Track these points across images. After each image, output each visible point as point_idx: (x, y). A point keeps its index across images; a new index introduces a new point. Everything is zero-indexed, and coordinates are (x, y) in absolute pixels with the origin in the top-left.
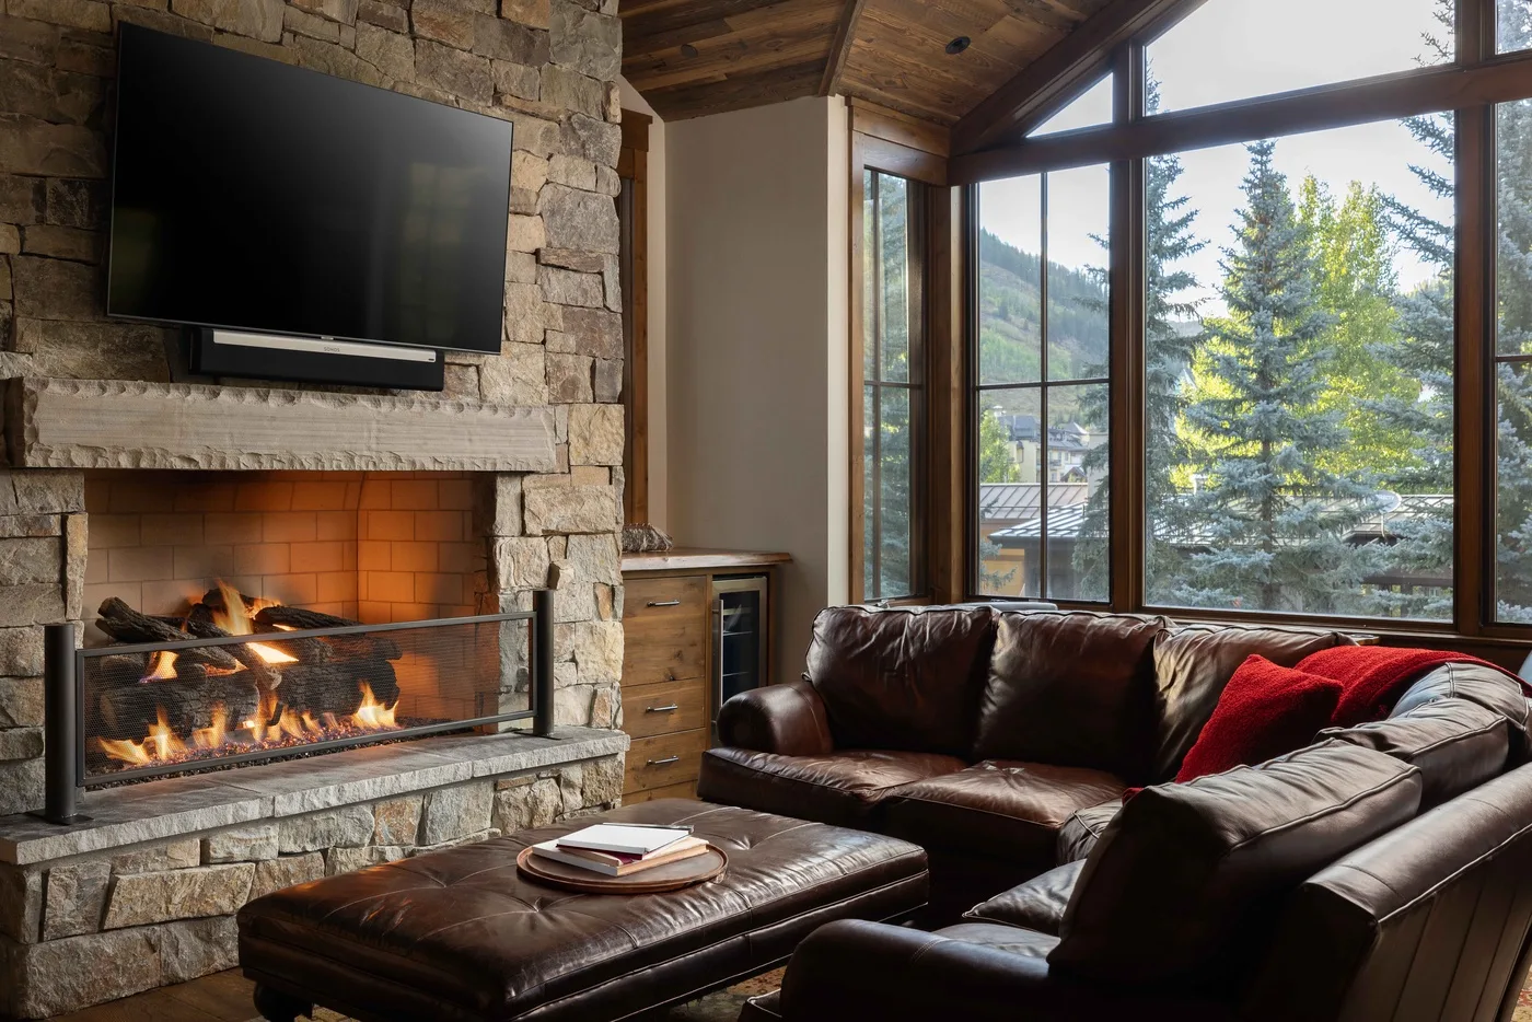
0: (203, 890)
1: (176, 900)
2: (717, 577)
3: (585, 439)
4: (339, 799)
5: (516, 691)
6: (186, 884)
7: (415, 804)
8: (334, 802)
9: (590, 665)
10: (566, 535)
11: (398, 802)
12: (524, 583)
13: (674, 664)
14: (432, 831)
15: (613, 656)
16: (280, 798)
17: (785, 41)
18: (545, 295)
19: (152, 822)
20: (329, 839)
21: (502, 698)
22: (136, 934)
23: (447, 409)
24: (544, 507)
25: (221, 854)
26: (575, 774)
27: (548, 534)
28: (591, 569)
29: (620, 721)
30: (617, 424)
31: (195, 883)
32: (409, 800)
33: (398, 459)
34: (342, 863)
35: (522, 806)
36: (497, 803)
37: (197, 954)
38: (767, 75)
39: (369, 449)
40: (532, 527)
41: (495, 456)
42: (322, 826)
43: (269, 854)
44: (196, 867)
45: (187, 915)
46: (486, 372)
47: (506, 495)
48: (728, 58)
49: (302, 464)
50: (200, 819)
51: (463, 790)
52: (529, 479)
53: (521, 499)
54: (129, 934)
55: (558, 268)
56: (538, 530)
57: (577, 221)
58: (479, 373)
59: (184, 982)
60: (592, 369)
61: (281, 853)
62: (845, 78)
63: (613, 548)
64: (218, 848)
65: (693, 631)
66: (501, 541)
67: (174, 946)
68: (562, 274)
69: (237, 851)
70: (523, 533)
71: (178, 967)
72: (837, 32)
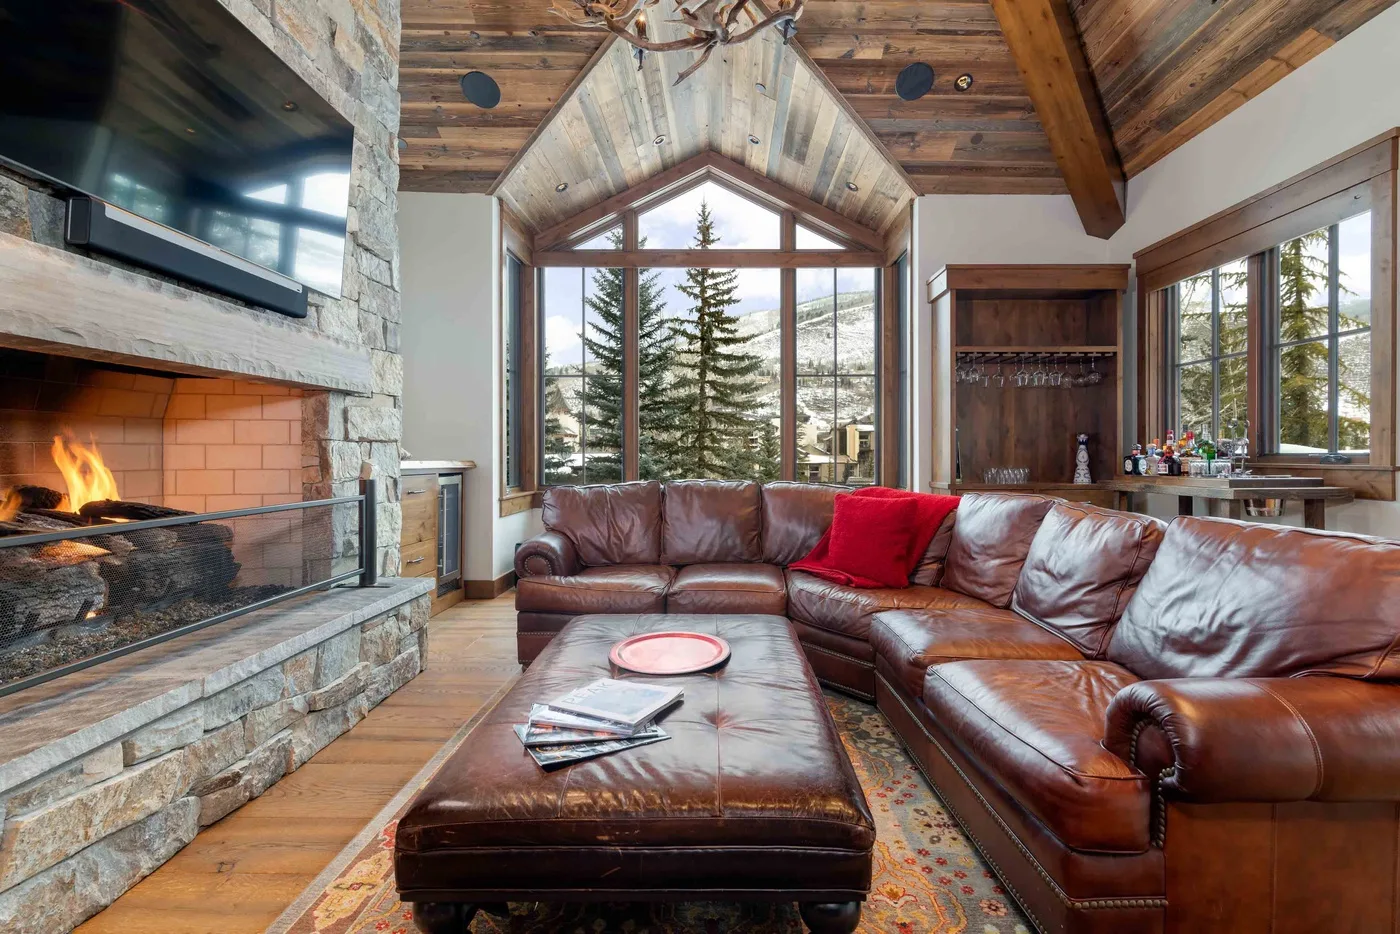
0: (128, 797)
1: (97, 820)
2: (441, 475)
3: (381, 376)
4: (259, 665)
5: (343, 556)
6: (110, 797)
7: (312, 655)
8: (256, 669)
9: (384, 534)
10: (370, 442)
11: (301, 657)
12: (348, 475)
13: (421, 531)
14: (325, 675)
15: (396, 526)
16: (210, 677)
17: (476, 153)
18: (359, 267)
19: (68, 741)
20: (248, 704)
21: (333, 562)
22: (45, 880)
23: (306, 333)
24: (359, 420)
25: (147, 751)
26: (407, 610)
27: (361, 440)
28: (385, 466)
29: (400, 571)
30: (399, 368)
31: (121, 793)
32: (307, 653)
33: (272, 368)
34: (259, 724)
35: (379, 641)
36: (363, 640)
37: (120, 870)
38: (455, 173)
39: (251, 356)
40: (353, 435)
41: (339, 377)
42: (243, 695)
43: (196, 737)
44: (120, 774)
45: (110, 831)
46: (324, 312)
47: (335, 406)
48: (430, 155)
49: (194, 359)
50: (125, 721)
51: (345, 636)
52: (349, 399)
53: (345, 412)
54: (32, 884)
55: (367, 250)
56: (356, 438)
57: (377, 220)
58: (317, 311)
59: (106, 907)
60: (385, 328)
61: (205, 731)
62: (506, 189)
63: (395, 453)
64: (143, 746)
65: (430, 509)
66: (332, 444)
67: (94, 875)
68: (369, 255)
69: (164, 743)
70: (347, 438)
71: (97, 894)
72: (515, 156)
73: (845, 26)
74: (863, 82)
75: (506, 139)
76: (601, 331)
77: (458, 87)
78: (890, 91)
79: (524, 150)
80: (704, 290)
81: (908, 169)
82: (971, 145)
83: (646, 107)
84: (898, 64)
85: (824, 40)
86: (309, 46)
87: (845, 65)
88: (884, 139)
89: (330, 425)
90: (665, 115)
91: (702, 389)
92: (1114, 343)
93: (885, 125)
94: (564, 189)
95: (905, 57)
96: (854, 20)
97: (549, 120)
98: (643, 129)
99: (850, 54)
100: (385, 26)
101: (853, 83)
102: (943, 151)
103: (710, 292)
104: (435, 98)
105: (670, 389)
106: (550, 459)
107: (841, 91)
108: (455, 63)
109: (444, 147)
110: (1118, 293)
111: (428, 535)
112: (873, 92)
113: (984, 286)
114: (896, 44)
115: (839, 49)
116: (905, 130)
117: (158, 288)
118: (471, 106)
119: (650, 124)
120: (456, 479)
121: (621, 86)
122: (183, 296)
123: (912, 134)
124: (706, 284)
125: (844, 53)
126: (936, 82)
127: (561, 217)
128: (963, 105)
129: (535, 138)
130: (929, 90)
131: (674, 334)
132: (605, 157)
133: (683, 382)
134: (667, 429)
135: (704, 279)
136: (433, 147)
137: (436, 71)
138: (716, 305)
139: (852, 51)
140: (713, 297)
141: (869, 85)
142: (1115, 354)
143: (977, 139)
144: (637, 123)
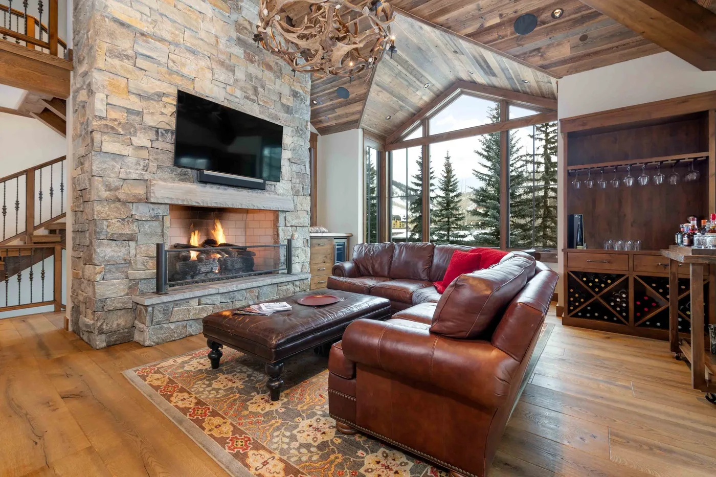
0: (199, 312)
1: (191, 314)
2: (334, 238)
3: (301, 204)
5: (283, 263)
6: (194, 310)
8: (235, 289)
9: (302, 258)
10: (296, 227)
11: (252, 289)
12: (285, 237)
13: (325, 259)
14: (261, 296)
15: (307, 256)
16: (220, 288)
17: (349, 115)
18: (291, 169)
19: (185, 294)
20: (234, 299)
21: (280, 265)
22: (180, 323)
23: (267, 195)
24: (291, 220)
25: (204, 302)
26: (298, 283)
27: (292, 226)
28: (302, 235)
29: (309, 271)
30: (309, 201)
31: (197, 310)
32: (255, 289)
34: (237, 305)
35: (284, 291)
36: (278, 290)
37: (197, 328)
38: (344, 124)
40: (288, 225)
41: (279, 206)
42: (232, 295)
43: (217, 302)
44: (197, 306)
45: (194, 318)
47: (281, 217)
48: (336, 119)
50: (198, 293)
51: (269, 286)
52: (287, 213)
53: (285, 218)
54: (177, 323)
55: (295, 163)
56: (289, 225)
57: (300, 152)
58: (275, 187)
59: (193, 335)
60: (303, 188)
61: (221, 302)
62: (362, 125)
63: (307, 230)
64: (203, 301)
65: (329, 251)
66: (280, 227)
67: (191, 326)
68: (296, 165)
69: (208, 302)
70: (286, 226)
71: (191, 332)
72: (361, 112)
73: (473, 15)
74: (495, 35)
75: (356, 107)
76: (485, 166)
77: (336, 94)
78: (512, 34)
79: (363, 109)
80: (547, 134)
81: (543, 68)
82: (581, 42)
83: (411, 77)
84: (510, 20)
85: (465, 26)
86: (271, 106)
87: (482, 31)
88: (521, 58)
89: (279, 222)
90: (422, 76)
91: (546, 193)
92: (706, 149)
93: (518, 50)
94: (389, 118)
95: (513, 15)
96: (477, 11)
97: (367, 96)
98: (414, 84)
99: (482, 26)
100: (303, 86)
101: (490, 38)
102: (565, 51)
103: (551, 135)
104: (331, 100)
105: (523, 194)
106: (457, 233)
107: (485, 43)
108: (333, 87)
109: (339, 116)
110: (710, 113)
111: (328, 260)
112: (503, 38)
113: (588, 127)
114: (505, 12)
115: (475, 26)
116: (532, 49)
117: (219, 188)
118: (342, 99)
119: (417, 82)
120: (345, 240)
121: (392, 73)
122: (226, 189)
123: (538, 50)
124: (548, 131)
125: (478, 27)
126: (539, 19)
127: (394, 129)
128: (563, 25)
129: (365, 104)
130: (536, 25)
131: (527, 163)
132: (403, 101)
133: (532, 190)
134: (523, 217)
135: (547, 128)
136: (336, 117)
137: (328, 91)
138: (553, 143)
139: (482, 24)
140: (553, 138)
141: (499, 36)
142: (707, 157)
143: (584, 38)
144: (409, 83)
